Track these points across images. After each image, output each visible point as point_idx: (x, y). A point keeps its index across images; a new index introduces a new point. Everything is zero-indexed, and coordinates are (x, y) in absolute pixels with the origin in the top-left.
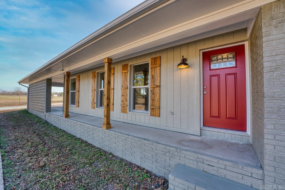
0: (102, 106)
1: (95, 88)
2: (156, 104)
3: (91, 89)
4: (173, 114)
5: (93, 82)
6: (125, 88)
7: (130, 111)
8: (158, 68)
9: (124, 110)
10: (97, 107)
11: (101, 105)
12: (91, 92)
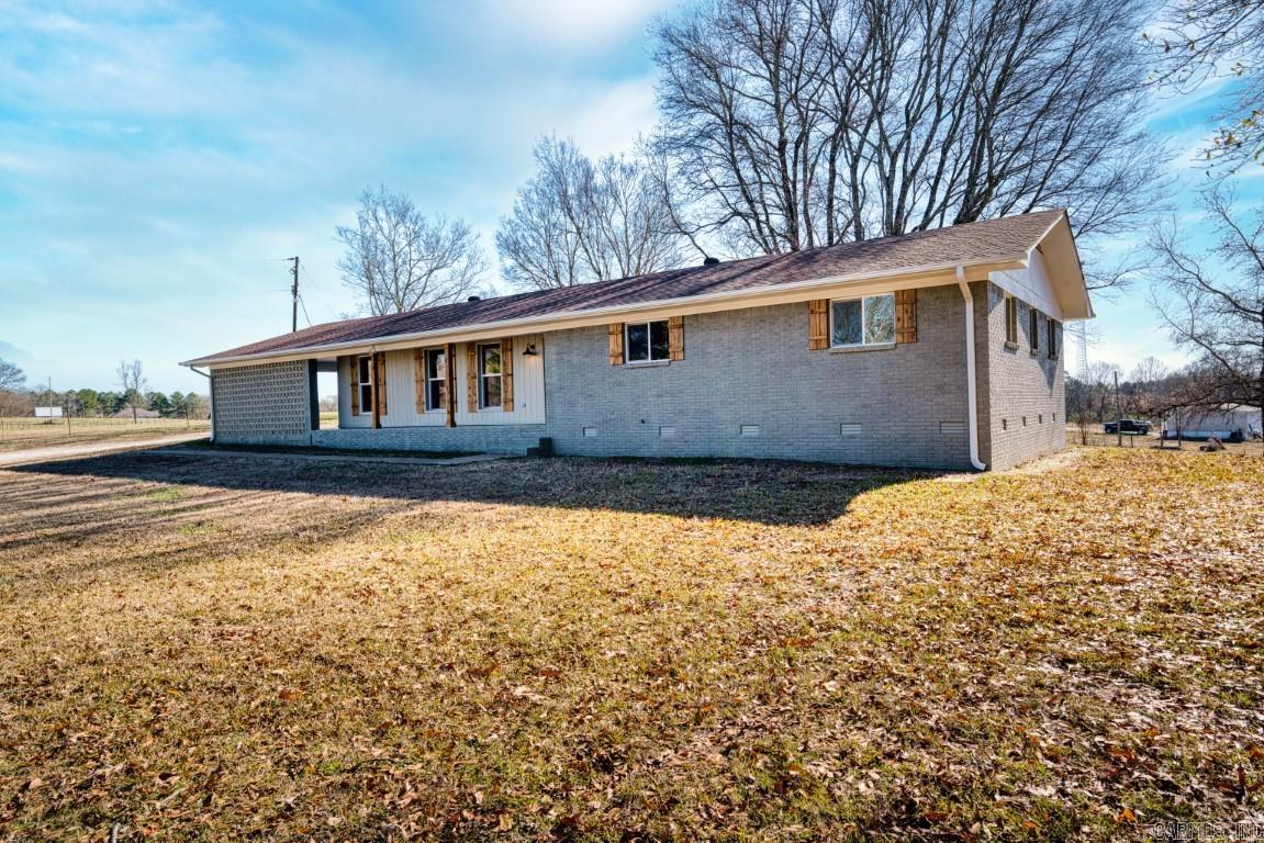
0: (438, 407)
1: (421, 377)
2: (509, 396)
3: (413, 378)
4: (525, 405)
5: (418, 367)
6: (471, 377)
7: (480, 408)
8: (509, 353)
9: (472, 410)
10: (428, 409)
11: (436, 405)
12: (414, 384)
